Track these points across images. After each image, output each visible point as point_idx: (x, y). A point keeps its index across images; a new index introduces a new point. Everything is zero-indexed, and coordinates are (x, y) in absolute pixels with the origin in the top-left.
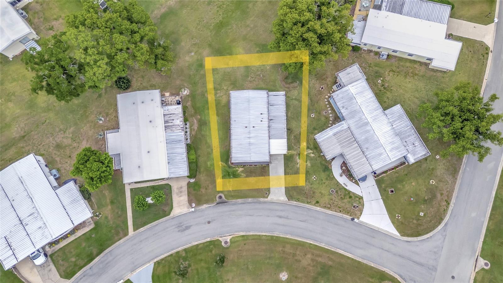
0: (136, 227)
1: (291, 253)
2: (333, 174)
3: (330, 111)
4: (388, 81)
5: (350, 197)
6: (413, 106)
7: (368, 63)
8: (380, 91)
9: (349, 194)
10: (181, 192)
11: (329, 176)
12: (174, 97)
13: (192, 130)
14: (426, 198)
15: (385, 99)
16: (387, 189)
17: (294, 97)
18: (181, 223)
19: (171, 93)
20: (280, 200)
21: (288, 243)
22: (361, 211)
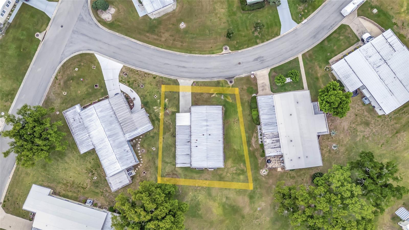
0: (296, 60)
1: (177, 41)
2: (141, 99)
3: (139, 152)
4: (88, 178)
5: (129, 82)
6: (70, 155)
7: (104, 197)
8: (96, 170)
9: (130, 84)
10: (263, 86)
11: (144, 98)
12: (273, 167)
13: (256, 137)
14: (71, 81)
15: (92, 161)
16: (99, 88)
17: (169, 165)
18: (262, 63)
19: (276, 171)
20: (183, 79)
21: (179, 48)
22: (122, 71)
